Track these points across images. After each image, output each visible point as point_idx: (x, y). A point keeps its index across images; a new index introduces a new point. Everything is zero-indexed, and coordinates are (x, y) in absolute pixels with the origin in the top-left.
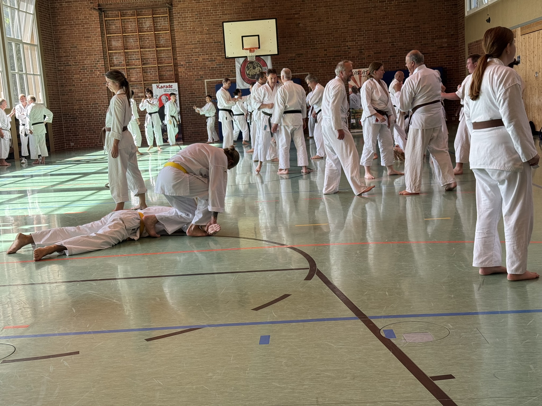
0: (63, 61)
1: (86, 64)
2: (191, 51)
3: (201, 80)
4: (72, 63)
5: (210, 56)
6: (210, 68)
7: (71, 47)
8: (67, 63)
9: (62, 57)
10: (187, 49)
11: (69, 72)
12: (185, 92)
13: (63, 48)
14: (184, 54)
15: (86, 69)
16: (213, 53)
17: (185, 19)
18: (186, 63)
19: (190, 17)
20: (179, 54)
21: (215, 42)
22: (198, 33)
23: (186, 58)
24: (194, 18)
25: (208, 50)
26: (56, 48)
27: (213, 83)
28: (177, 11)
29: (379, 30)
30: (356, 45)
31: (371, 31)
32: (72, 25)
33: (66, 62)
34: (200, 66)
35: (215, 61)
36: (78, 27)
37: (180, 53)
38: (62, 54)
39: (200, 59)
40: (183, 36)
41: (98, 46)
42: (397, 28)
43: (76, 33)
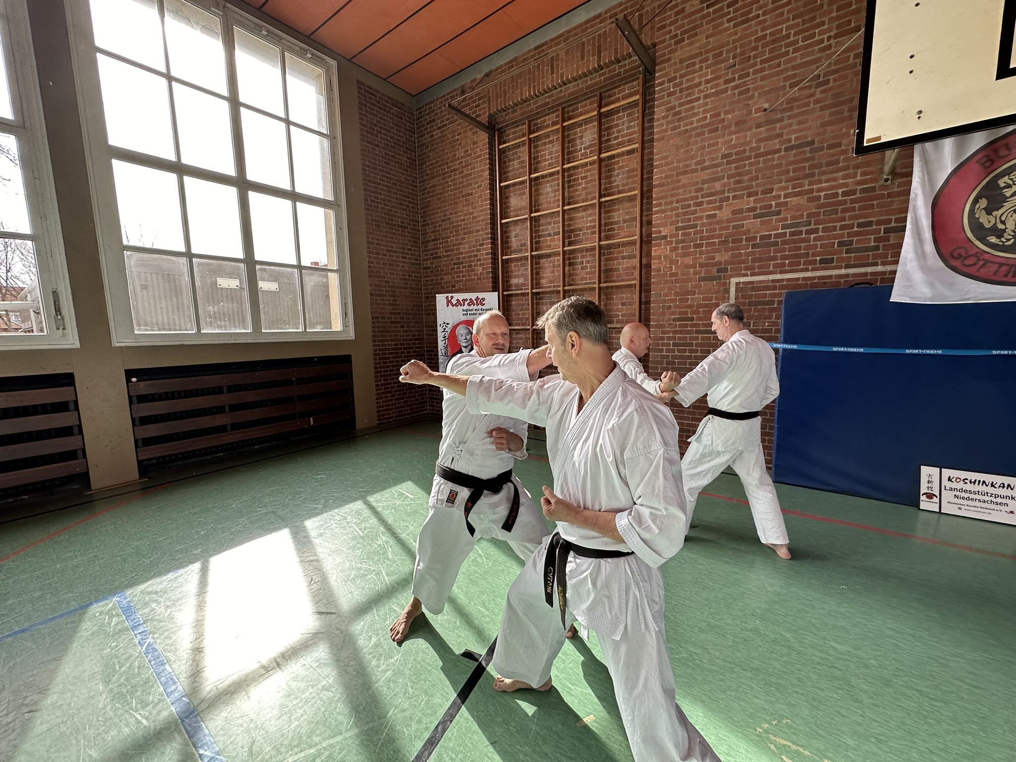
0: (429, 250)
1: (462, 253)
2: (697, 191)
3: (719, 278)
4: (441, 252)
5: (762, 200)
6: (755, 238)
7: (442, 221)
8: (436, 253)
9: (429, 241)
10: (684, 186)
11: (437, 271)
12: (664, 314)
13: (432, 223)
14: (674, 205)
15: (462, 263)
16: (776, 186)
17: (688, 95)
18: (677, 229)
19: (707, 82)
20: (660, 205)
21: (787, 149)
22: (730, 127)
23: (677, 215)
24: (722, 80)
25: (757, 178)
26: (422, 226)
27: (758, 289)
28: (666, 75)
32: (444, 174)
33: (434, 252)
34: (720, 236)
35: (779, 213)
36: (455, 175)
37: (663, 201)
38: (430, 237)
39: (725, 213)
40: (678, 148)
41: (482, 211)
43: (451, 191)
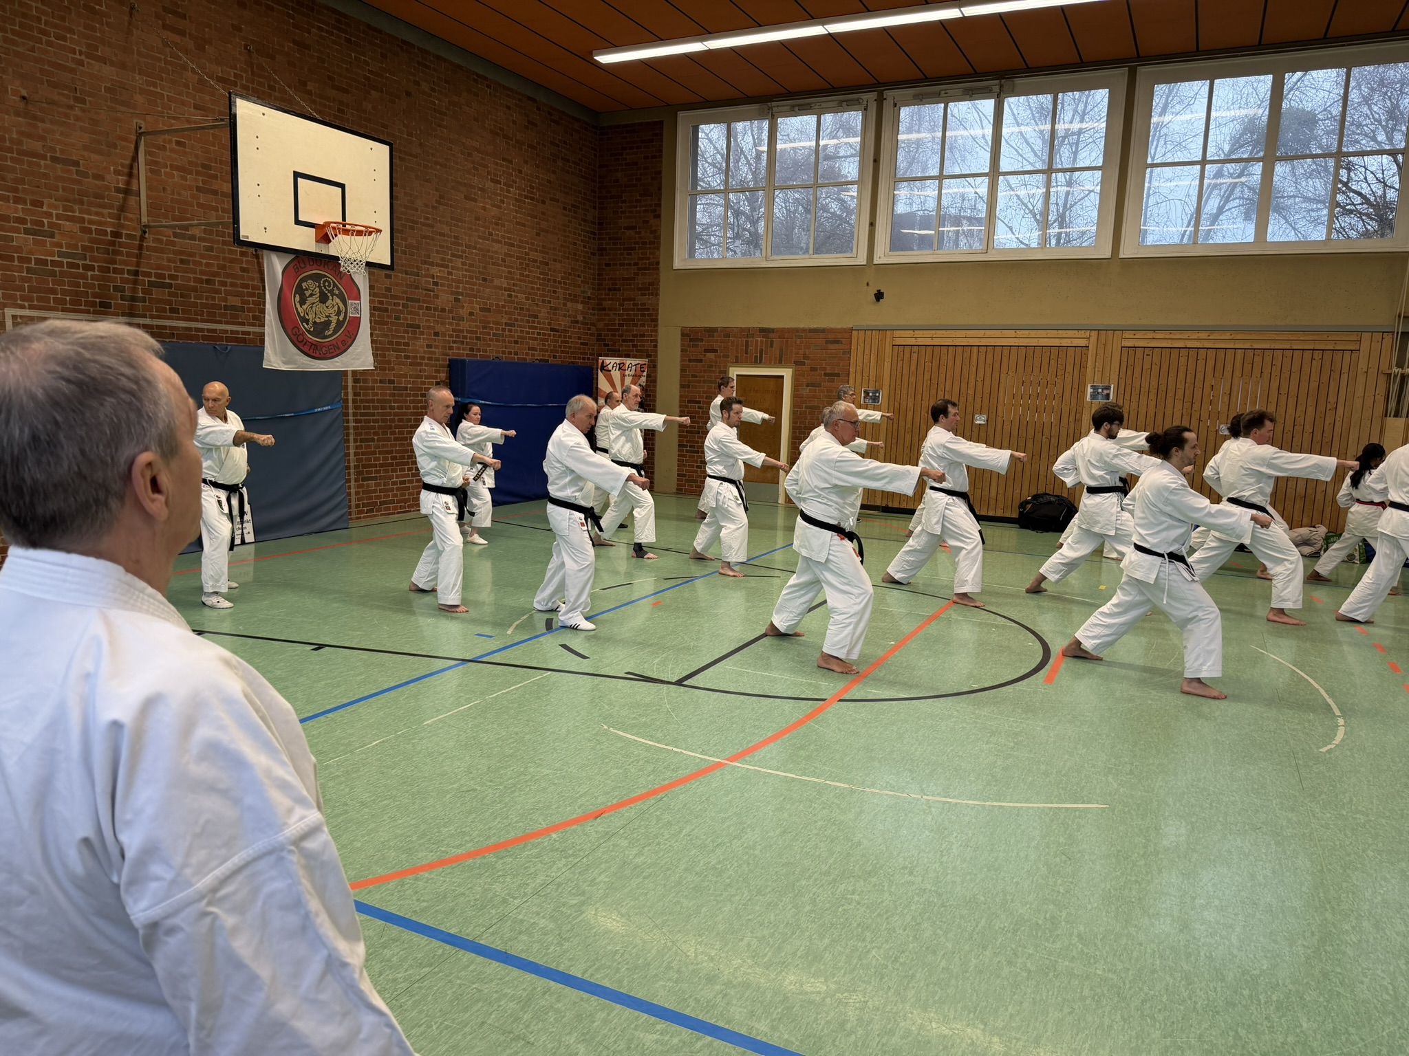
5: (32, 212)
16: (46, 201)
21: (55, 160)
29: (488, 251)
30: (447, 279)
31: (475, 248)
35: (52, 236)
42: (518, 258)
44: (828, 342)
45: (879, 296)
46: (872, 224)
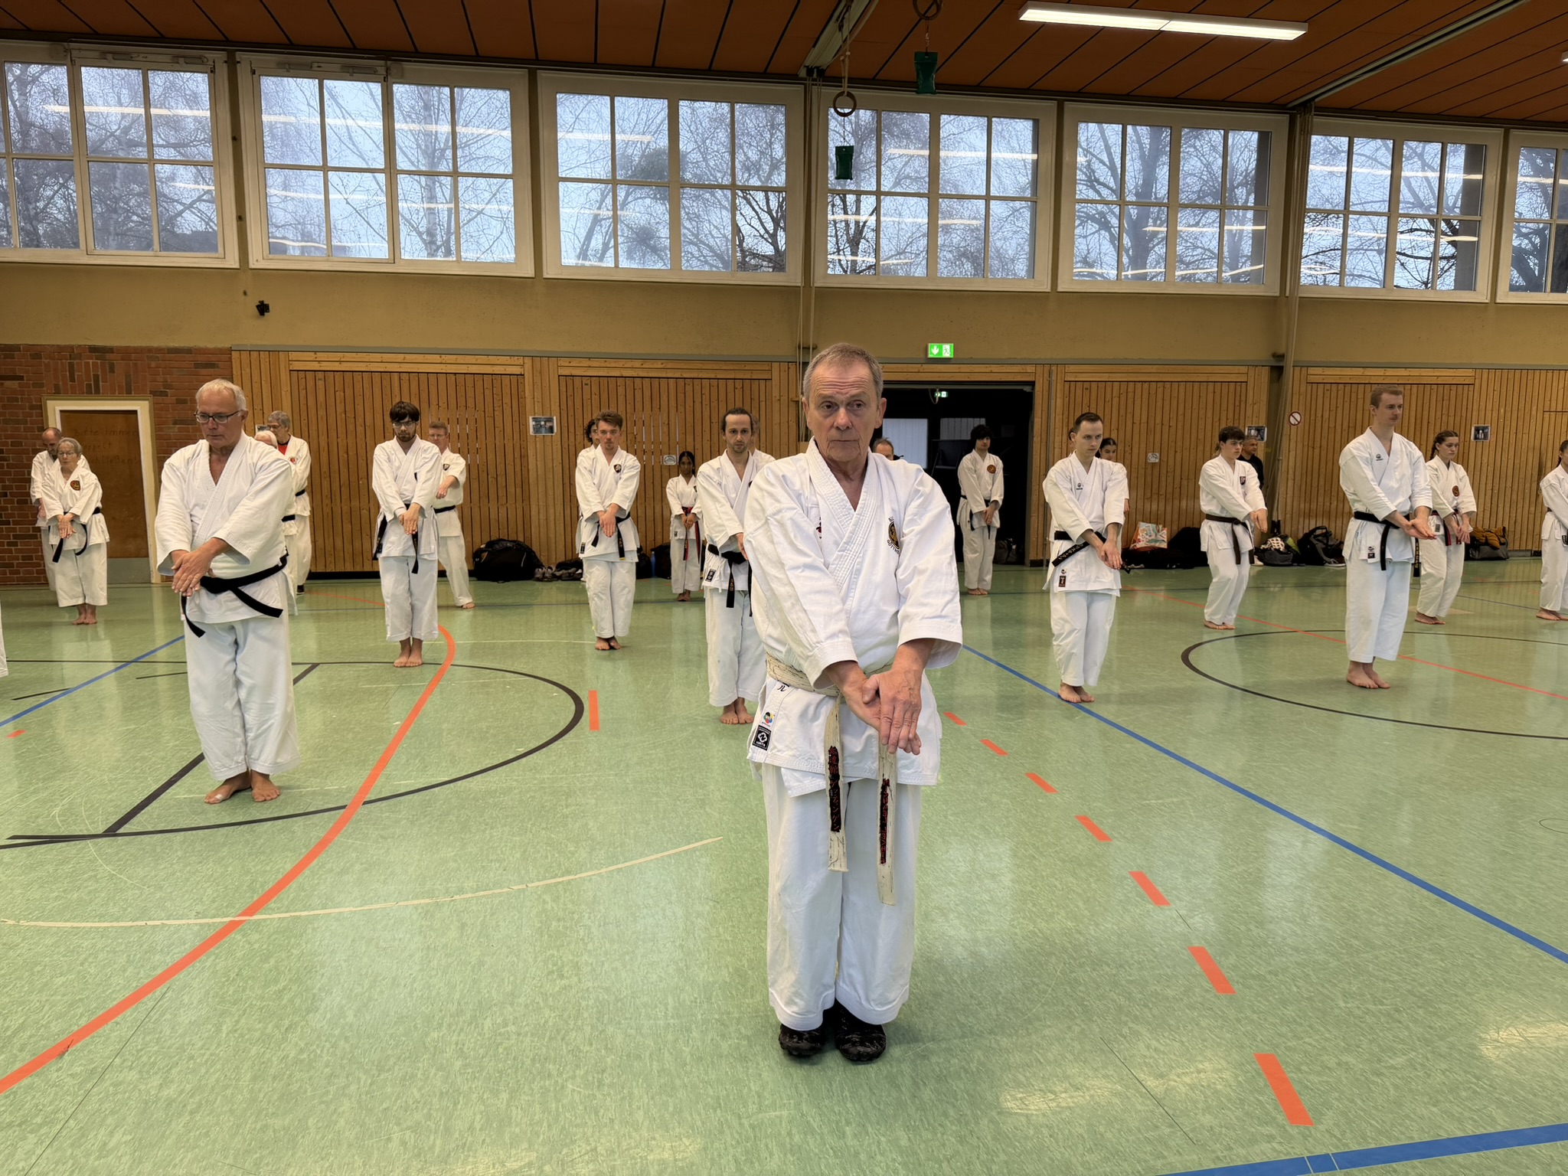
44: (197, 366)
45: (263, 309)
46: (241, 218)
